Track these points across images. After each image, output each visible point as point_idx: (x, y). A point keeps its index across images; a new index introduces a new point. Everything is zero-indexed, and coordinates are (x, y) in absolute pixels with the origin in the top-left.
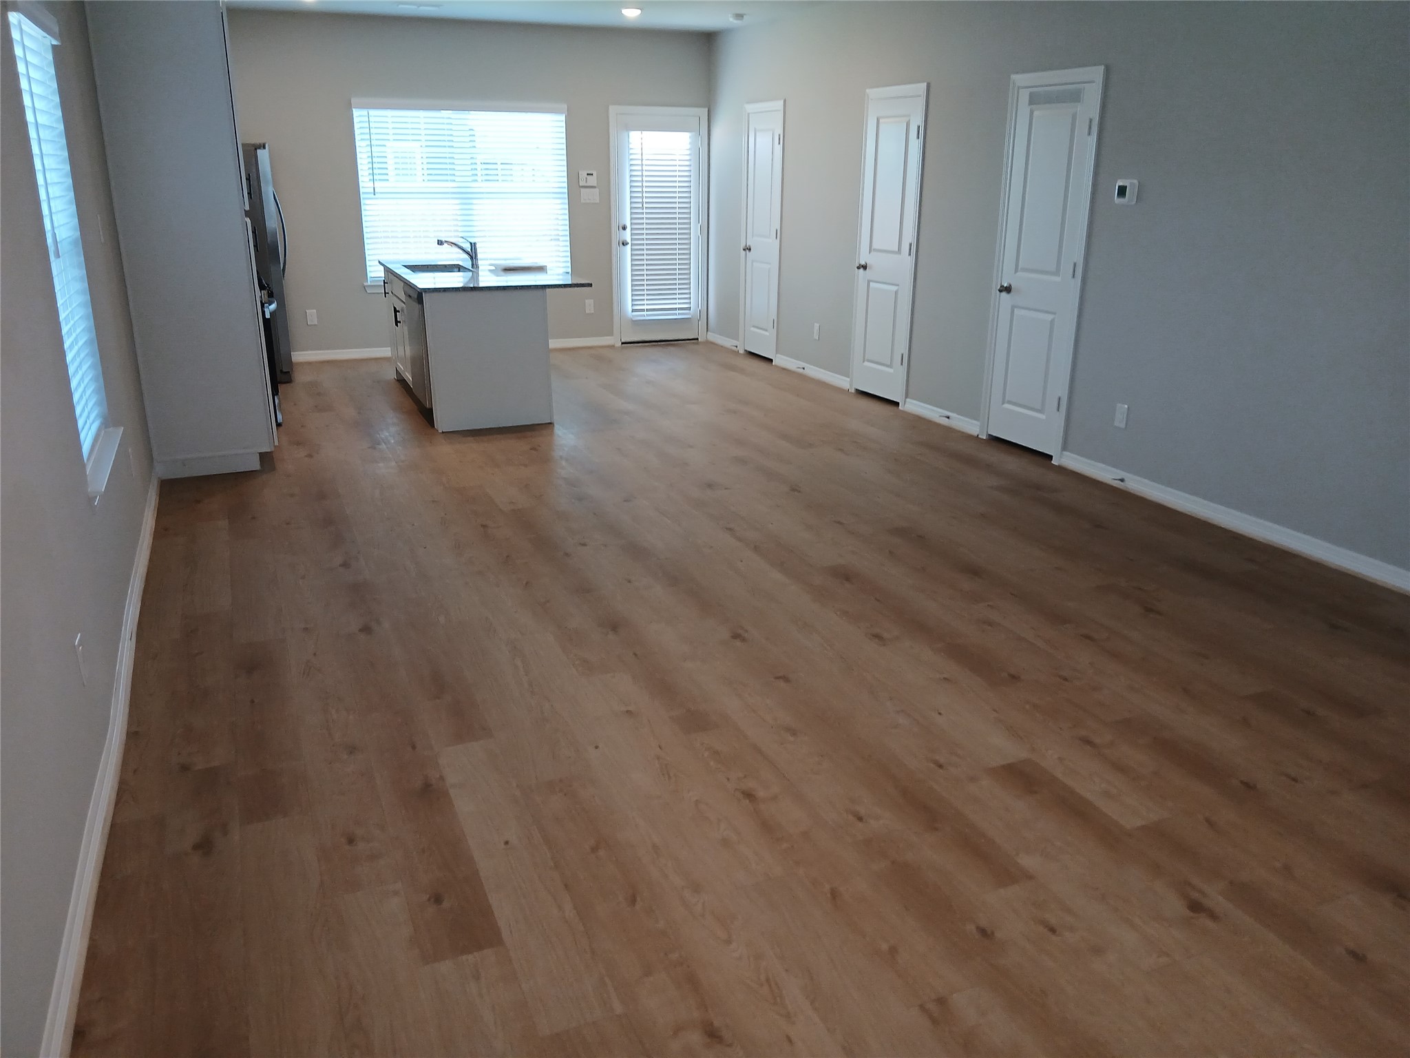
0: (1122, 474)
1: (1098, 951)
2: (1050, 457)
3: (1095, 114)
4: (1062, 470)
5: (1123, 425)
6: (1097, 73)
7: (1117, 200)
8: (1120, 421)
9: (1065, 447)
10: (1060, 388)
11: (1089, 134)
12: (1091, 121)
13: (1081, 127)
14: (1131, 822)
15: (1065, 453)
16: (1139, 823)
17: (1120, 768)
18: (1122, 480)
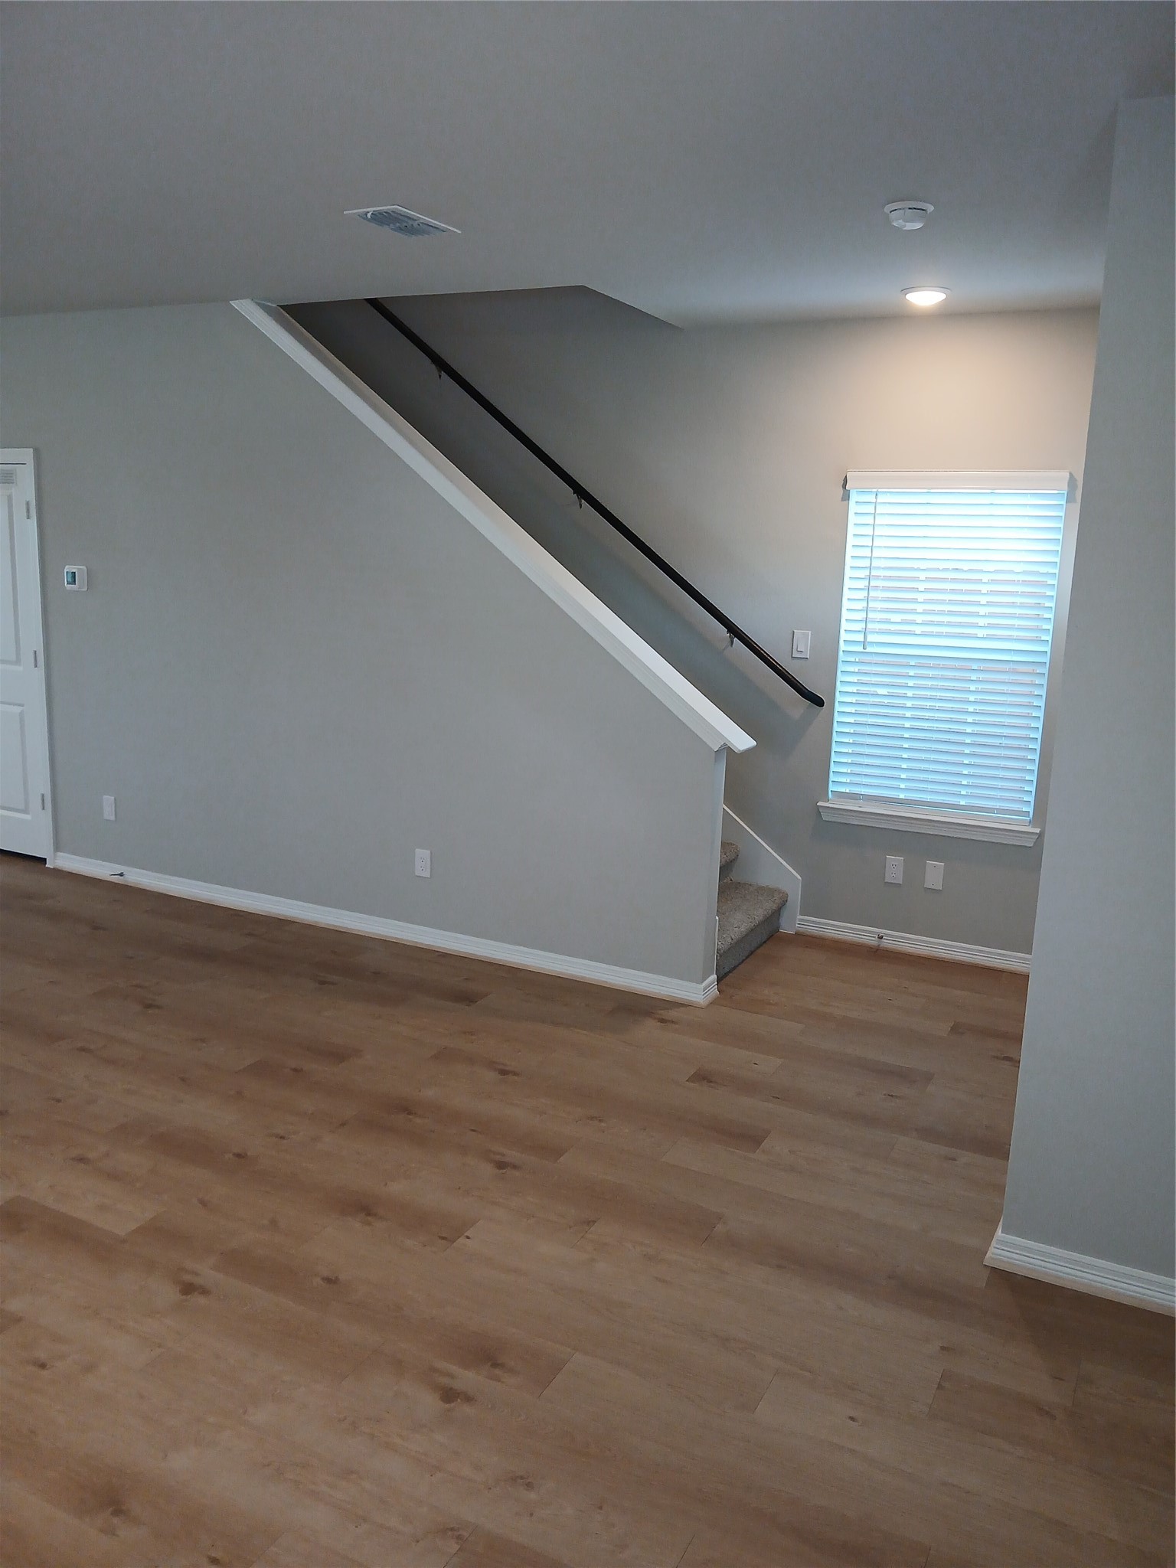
0: (119, 869)
1: (89, 1368)
2: (44, 860)
3: (31, 495)
4: (58, 873)
5: (113, 818)
6: (27, 455)
7: (69, 587)
8: (109, 813)
9: (58, 847)
10: (41, 784)
11: (28, 517)
12: (28, 504)
13: (19, 512)
14: (122, 1228)
15: (59, 854)
16: (133, 1226)
17: (113, 1176)
18: (121, 875)
